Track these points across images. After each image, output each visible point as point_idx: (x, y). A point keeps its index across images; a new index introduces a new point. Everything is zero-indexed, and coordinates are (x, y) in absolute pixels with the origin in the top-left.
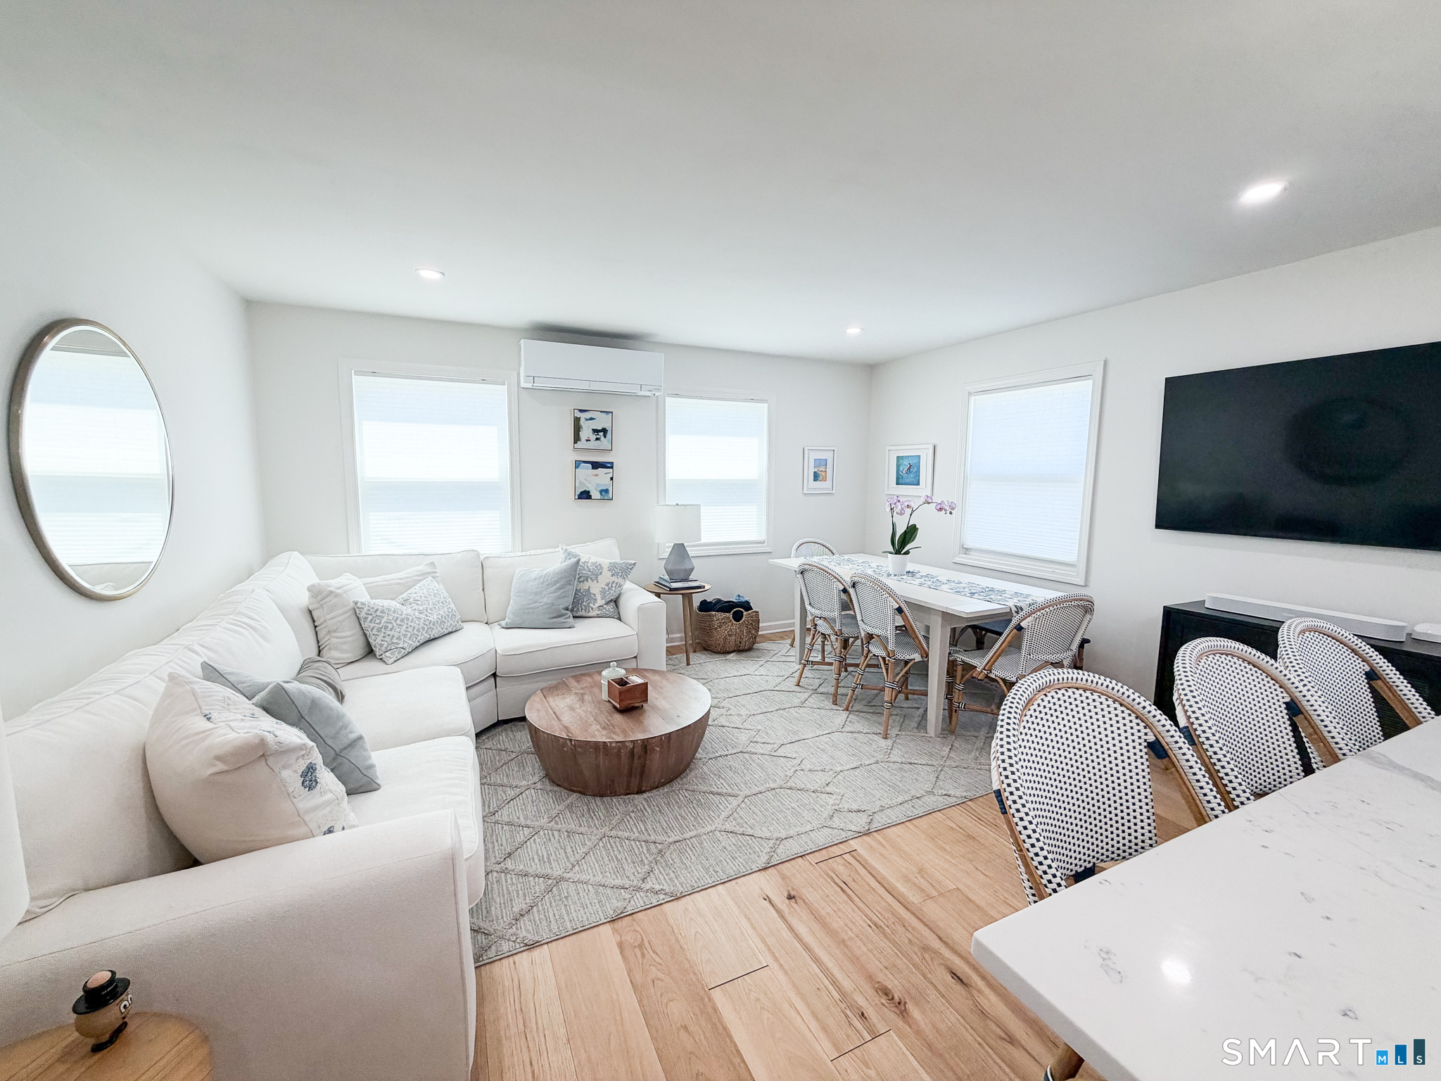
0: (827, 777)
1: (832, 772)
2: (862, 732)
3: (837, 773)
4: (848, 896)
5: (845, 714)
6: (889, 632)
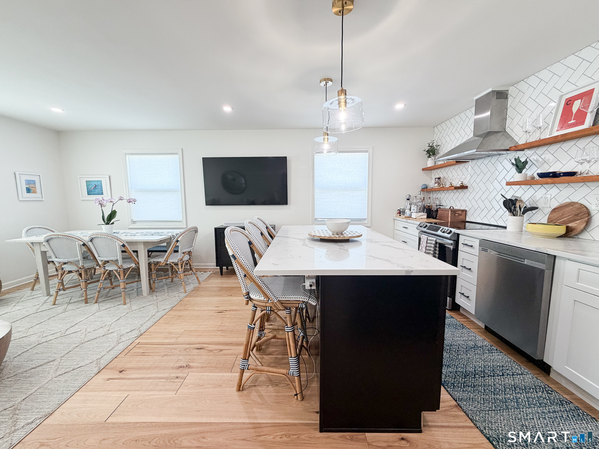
0: (107, 328)
1: (107, 326)
2: (111, 307)
3: (110, 325)
4: (147, 355)
5: (97, 305)
6: (118, 257)
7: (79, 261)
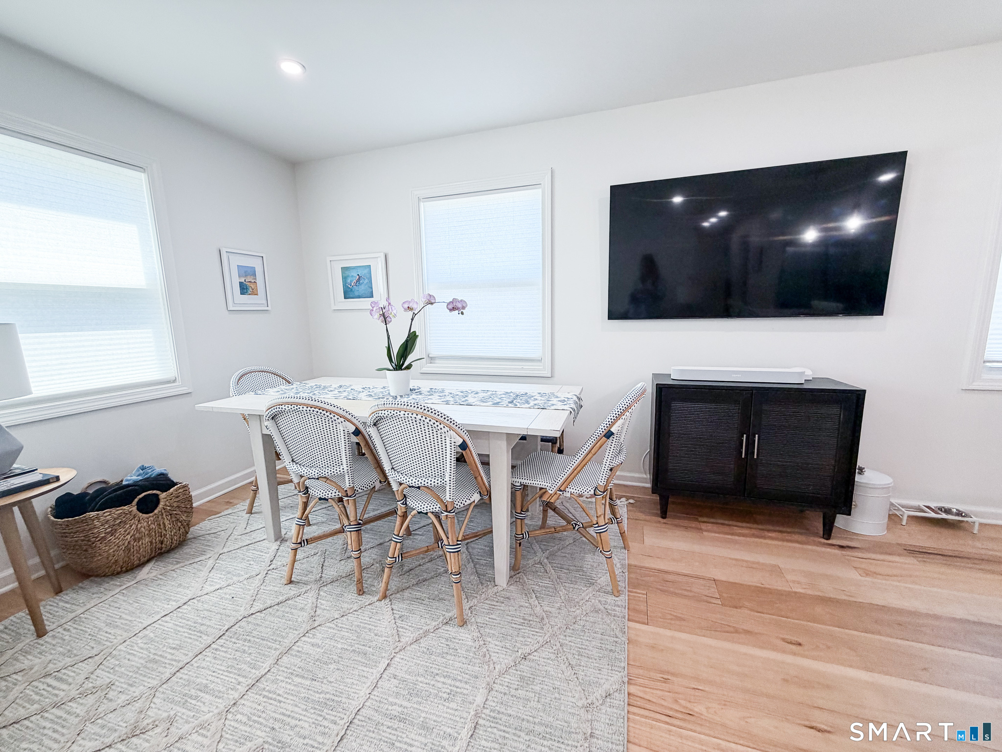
6: (447, 479)
7: (344, 475)
